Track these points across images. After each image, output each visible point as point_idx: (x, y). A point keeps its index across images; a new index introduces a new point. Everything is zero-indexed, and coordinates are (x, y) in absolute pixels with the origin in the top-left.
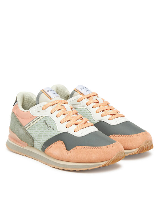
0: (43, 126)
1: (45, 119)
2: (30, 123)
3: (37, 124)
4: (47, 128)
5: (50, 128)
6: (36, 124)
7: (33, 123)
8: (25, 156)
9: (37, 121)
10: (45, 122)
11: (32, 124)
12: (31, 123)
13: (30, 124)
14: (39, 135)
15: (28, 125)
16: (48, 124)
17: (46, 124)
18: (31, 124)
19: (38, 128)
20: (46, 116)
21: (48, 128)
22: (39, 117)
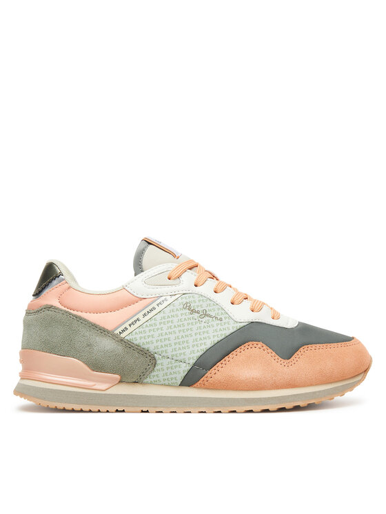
0: (184, 317)
1: (184, 301)
2: (135, 318)
3: (162, 315)
4: (201, 320)
5: (207, 318)
6: (158, 317)
7: (145, 315)
8: (117, 411)
9: (158, 309)
10: (187, 306)
11: (143, 320)
12: (140, 316)
13: (135, 321)
14: (177, 341)
15: (130, 322)
16: (200, 309)
17: (193, 311)
18: (138, 320)
19: (170, 324)
20: (184, 292)
21: (204, 320)
22: (163, 298)
